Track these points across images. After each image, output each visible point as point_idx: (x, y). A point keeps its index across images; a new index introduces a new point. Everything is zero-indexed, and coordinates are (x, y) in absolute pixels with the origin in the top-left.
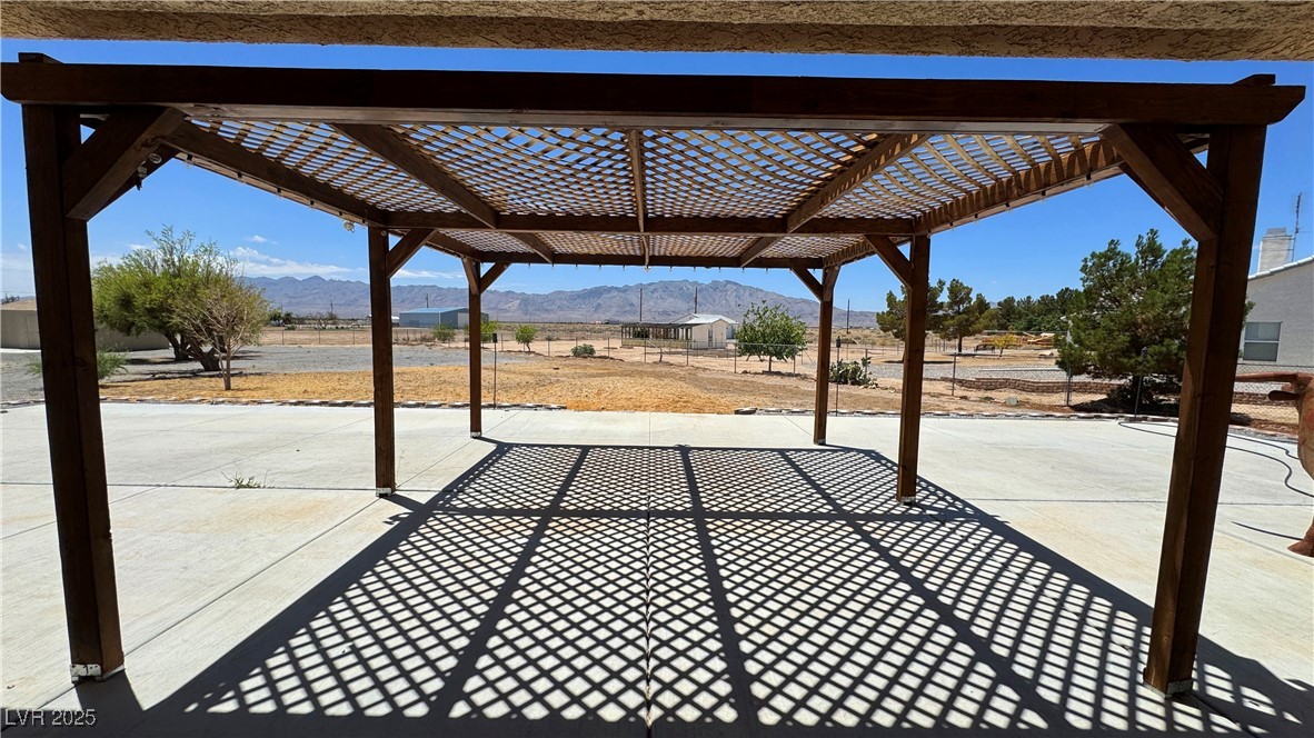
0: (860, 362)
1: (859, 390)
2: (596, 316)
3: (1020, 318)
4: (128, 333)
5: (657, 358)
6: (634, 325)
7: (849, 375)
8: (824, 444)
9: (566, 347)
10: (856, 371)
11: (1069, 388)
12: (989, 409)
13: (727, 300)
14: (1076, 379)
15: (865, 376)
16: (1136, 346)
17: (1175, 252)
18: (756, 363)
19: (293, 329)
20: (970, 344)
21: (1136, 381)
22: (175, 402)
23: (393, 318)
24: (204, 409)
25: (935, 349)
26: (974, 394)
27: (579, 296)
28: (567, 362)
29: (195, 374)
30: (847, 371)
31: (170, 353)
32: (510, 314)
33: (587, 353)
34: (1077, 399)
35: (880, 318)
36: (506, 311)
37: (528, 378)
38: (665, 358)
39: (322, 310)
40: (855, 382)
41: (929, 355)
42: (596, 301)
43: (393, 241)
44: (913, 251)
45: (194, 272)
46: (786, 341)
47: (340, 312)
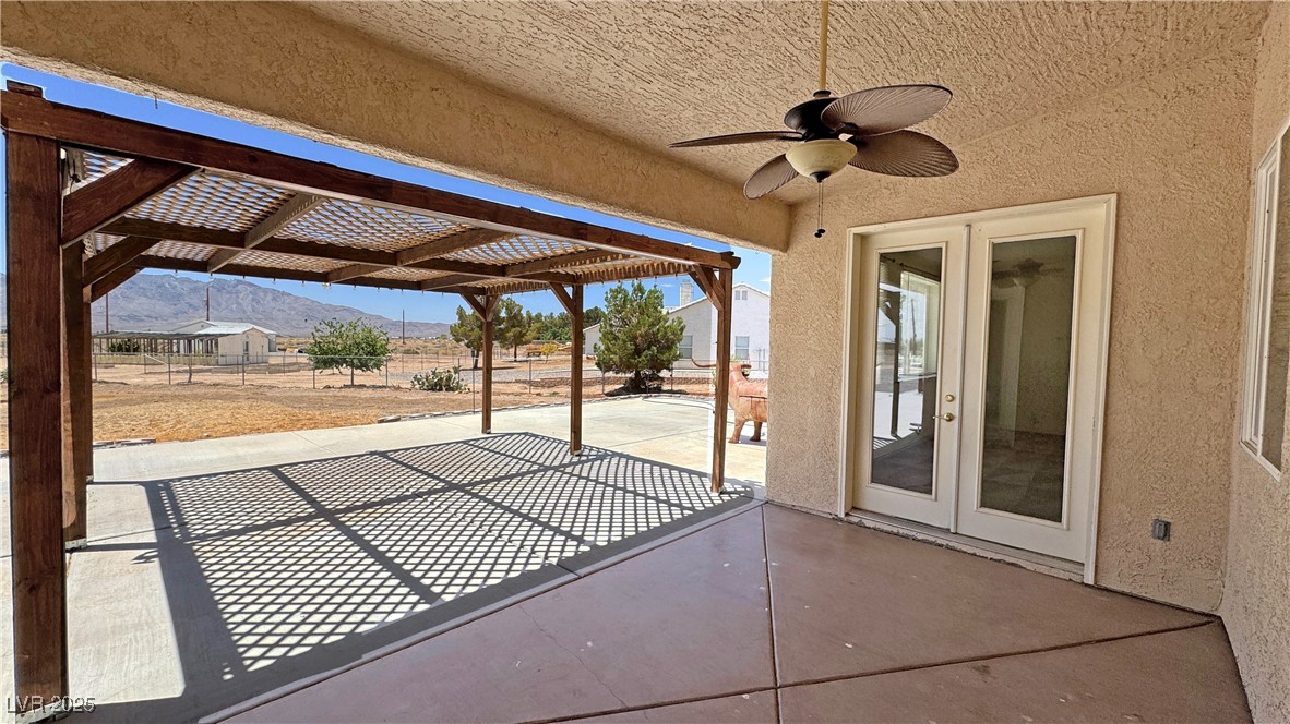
0: (452, 370)
1: (455, 395)
3: (547, 330)
5: (184, 378)
7: (444, 383)
8: (489, 433)
10: (449, 379)
11: (604, 382)
12: (554, 400)
13: (239, 304)
14: (607, 375)
15: (458, 383)
16: (638, 352)
17: (651, 292)
18: (339, 376)
20: (522, 350)
21: (638, 374)
25: (501, 356)
26: (545, 391)
30: (441, 379)
34: (609, 388)
35: (453, 330)
40: (449, 389)
41: (495, 362)
44: (574, 293)
46: (373, 353)
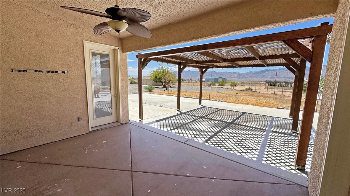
2: (262, 79)
4: (157, 83)
6: (271, 82)
9: (244, 88)
19: (183, 82)
22: (159, 94)
23: (203, 79)
24: (162, 96)
27: (257, 73)
28: (243, 92)
29: (165, 90)
31: (162, 87)
32: (234, 79)
33: (251, 90)
36: (233, 78)
37: (227, 95)
38: (276, 93)
39: (189, 78)
42: (262, 74)
43: (182, 67)
45: (165, 71)
47: (193, 79)
